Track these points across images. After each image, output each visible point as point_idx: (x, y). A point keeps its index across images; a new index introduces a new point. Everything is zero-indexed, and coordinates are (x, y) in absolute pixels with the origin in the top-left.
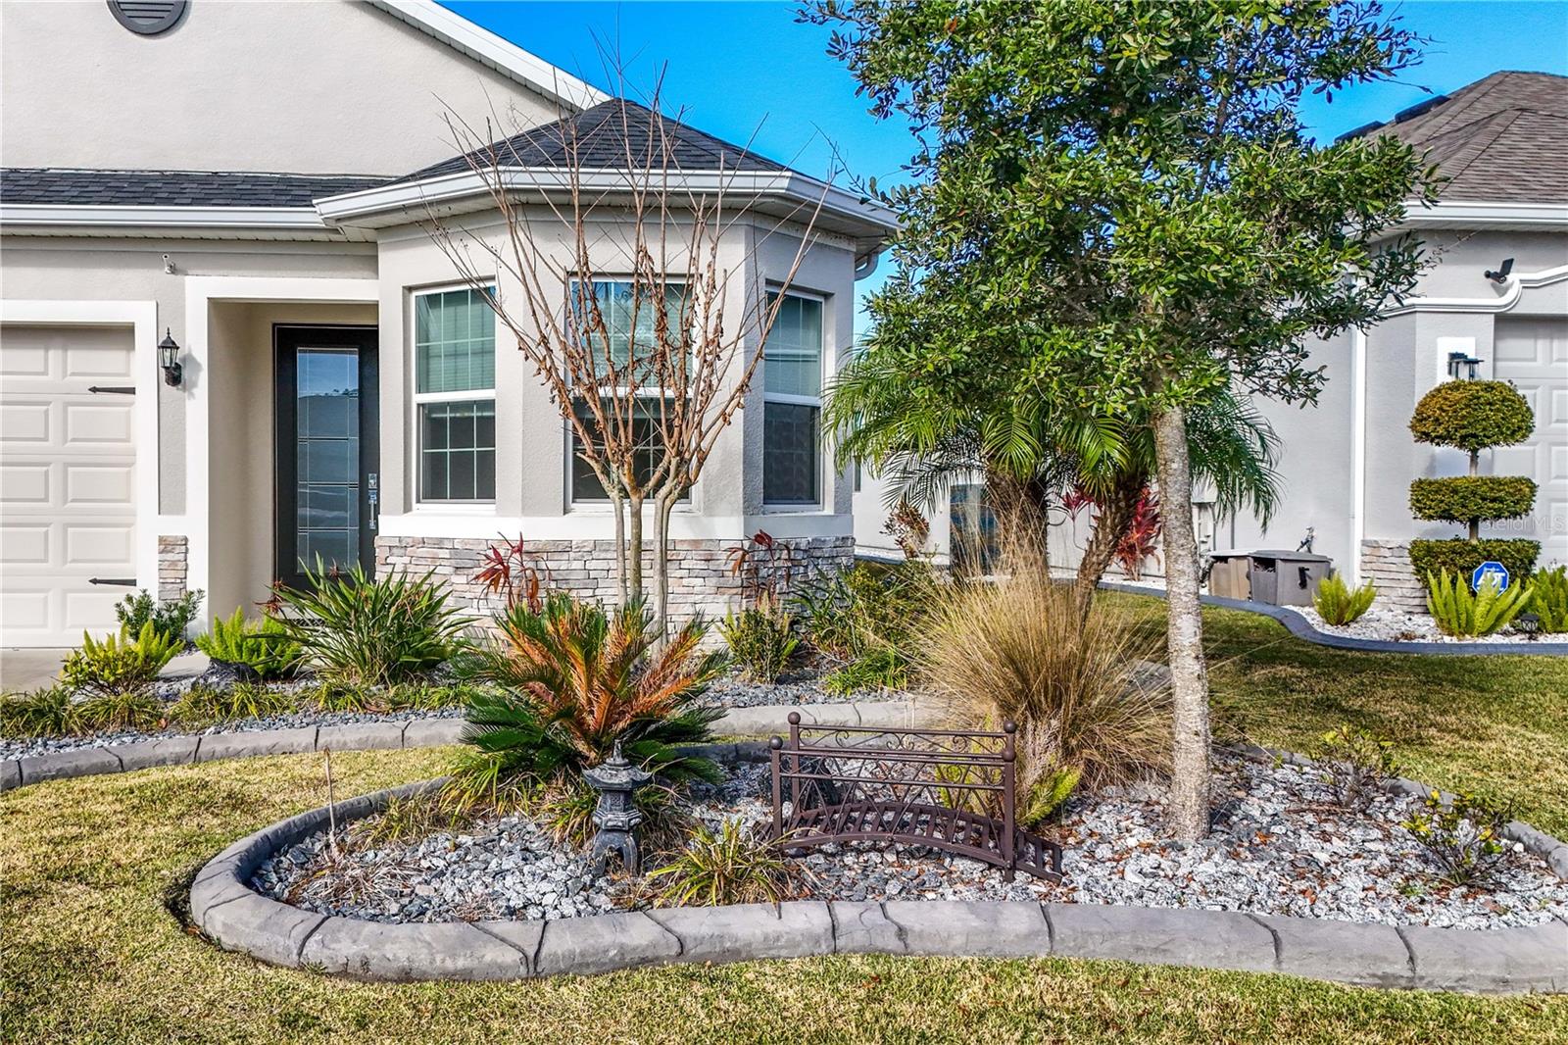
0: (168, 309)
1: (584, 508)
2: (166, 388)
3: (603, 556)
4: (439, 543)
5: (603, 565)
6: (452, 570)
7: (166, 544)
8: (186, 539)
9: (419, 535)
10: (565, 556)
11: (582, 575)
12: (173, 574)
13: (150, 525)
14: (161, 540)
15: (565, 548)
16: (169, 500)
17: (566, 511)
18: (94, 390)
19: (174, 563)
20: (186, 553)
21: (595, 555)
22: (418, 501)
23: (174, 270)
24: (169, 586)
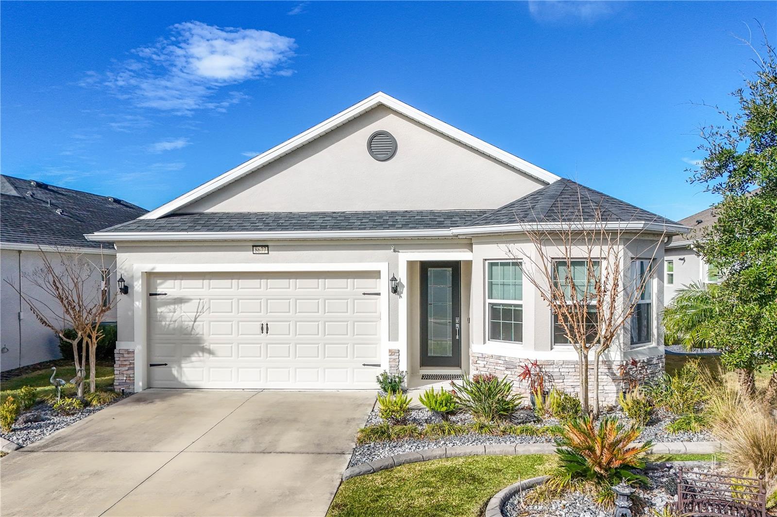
0: (393, 265)
1: (558, 347)
2: (391, 294)
3: (567, 366)
4: (499, 357)
5: (567, 370)
6: (504, 368)
7: (392, 352)
8: (399, 351)
9: (490, 353)
10: (552, 366)
11: (559, 374)
12: (394, 363)
13: (386, 345)
14: (390, 351)
15: (552, 363)
16: (393, 336)
17: (551, 349)
18: (364, 294)
19: (394, 359)
20: (399, 355)
21: (563, 366)
22: (489, 340)
23: (395, 251)
24: (392, 368)
